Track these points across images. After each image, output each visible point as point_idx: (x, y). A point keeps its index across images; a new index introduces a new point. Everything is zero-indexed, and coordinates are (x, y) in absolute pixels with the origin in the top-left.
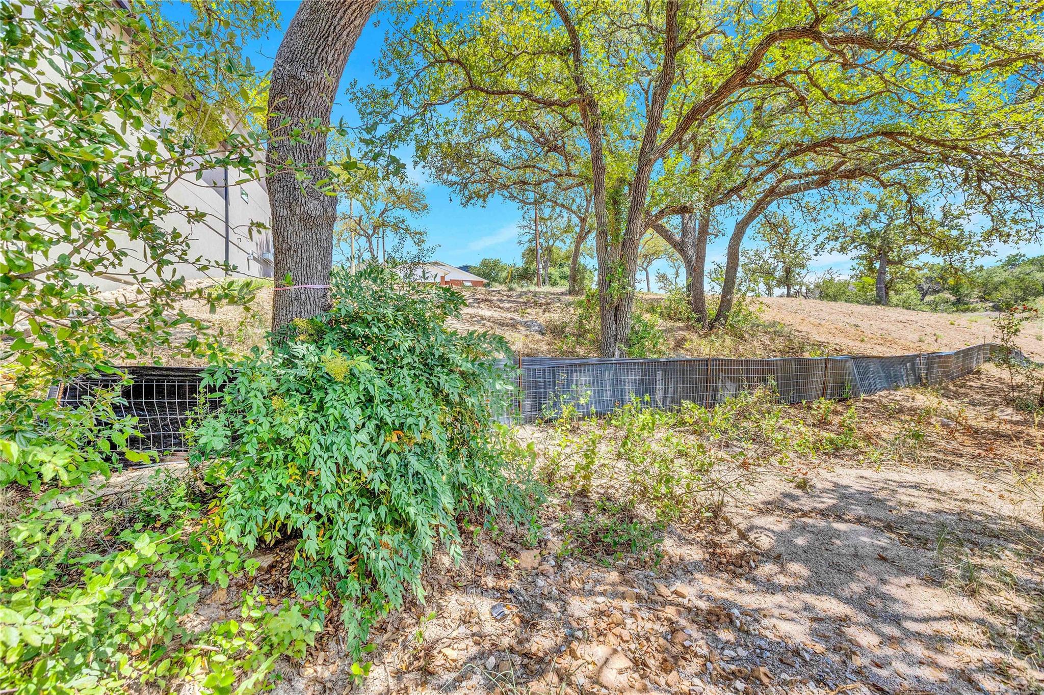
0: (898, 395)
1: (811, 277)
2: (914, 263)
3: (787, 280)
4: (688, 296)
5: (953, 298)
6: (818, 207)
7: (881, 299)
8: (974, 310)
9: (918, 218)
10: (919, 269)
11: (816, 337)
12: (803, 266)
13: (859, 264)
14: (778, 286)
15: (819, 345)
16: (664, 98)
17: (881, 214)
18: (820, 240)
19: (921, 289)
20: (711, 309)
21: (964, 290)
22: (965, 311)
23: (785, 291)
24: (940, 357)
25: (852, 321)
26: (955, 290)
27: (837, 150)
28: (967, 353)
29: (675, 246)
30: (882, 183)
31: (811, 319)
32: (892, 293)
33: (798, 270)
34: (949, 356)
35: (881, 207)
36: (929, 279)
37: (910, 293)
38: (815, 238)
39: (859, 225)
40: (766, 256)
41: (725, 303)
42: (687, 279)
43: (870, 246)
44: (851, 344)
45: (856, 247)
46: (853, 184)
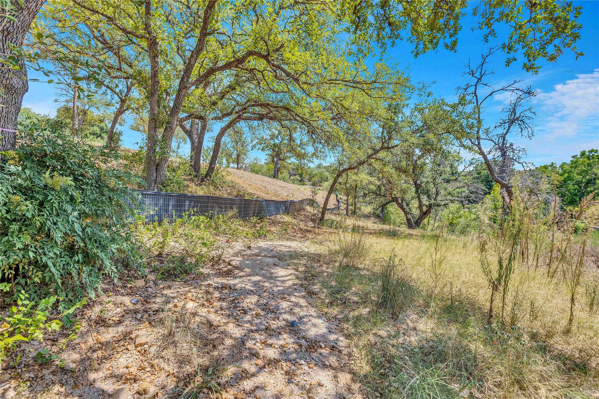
0: (278, 216)
1: (248, 161)
2: (289, 161)
3: (238, 160)
4: (191, 162)
5: (300, 179)
6: (256, 128)
7: (275, 176)
8: (306, 185)
9: (292, 143)
10: (290, 164)
11: (250, 191)
12: (245, 154)
13: (269, 158)
14: (233, 163)
15: (251, 194)
16: (197, 57)
17: (279, 136)
18: (254, 143)
19: (289, 173)
20: (203, 170)
21: (304, 176)
22: (303, 185)
23: (236, 166)
24: (294, 202)
25: (264, 185)
26: (301, 175)
27: (269, 109)
28: (302, 202)
29: (186, 133)
30: (282, 125)
31: (247, 182)
32: (279, 173)
33: (243, 156)
34: (296, 202)
35: (280, 133)
36: (293, 169)
37: (286, 174)
38: (252, 141)
39: (270, 140)
40: (229, 146)
41: (211, 169)
42: (191, 152)
43: (274, 150)
44: (263, 195)
45: (268, 150)
46: (271, 122)
